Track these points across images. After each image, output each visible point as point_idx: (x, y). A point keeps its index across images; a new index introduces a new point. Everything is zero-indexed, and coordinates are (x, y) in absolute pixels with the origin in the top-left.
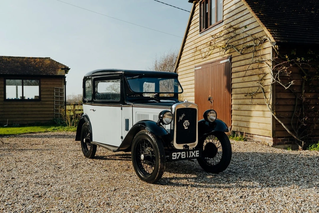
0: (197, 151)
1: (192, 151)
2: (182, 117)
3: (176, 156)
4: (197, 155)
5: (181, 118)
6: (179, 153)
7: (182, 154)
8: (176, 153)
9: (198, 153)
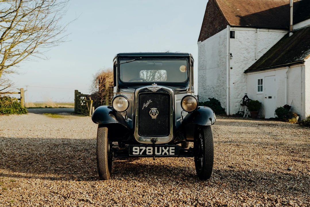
0: (171, 148)
1: (163, 148)
2: (148, 103)
3: (138, 151)
4: (172, 152)
5: (146, 105)
7: (147, 150)
8: (138, 148)
9: (174, 151)
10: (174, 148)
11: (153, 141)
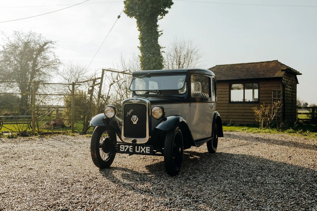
0: (147, 148)
1: (141, 147)
2: (131, 112)
3: (124, 148)
4: (148, 151)
5: (129, 113)
6: (128, 146)
7: (130, 148)
8: (123, 146)
9: (149, 150)
10: (149, 148)
11: (134, 141)
